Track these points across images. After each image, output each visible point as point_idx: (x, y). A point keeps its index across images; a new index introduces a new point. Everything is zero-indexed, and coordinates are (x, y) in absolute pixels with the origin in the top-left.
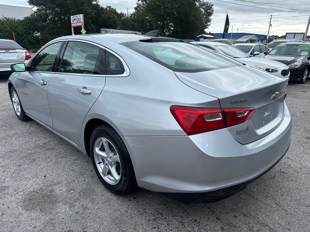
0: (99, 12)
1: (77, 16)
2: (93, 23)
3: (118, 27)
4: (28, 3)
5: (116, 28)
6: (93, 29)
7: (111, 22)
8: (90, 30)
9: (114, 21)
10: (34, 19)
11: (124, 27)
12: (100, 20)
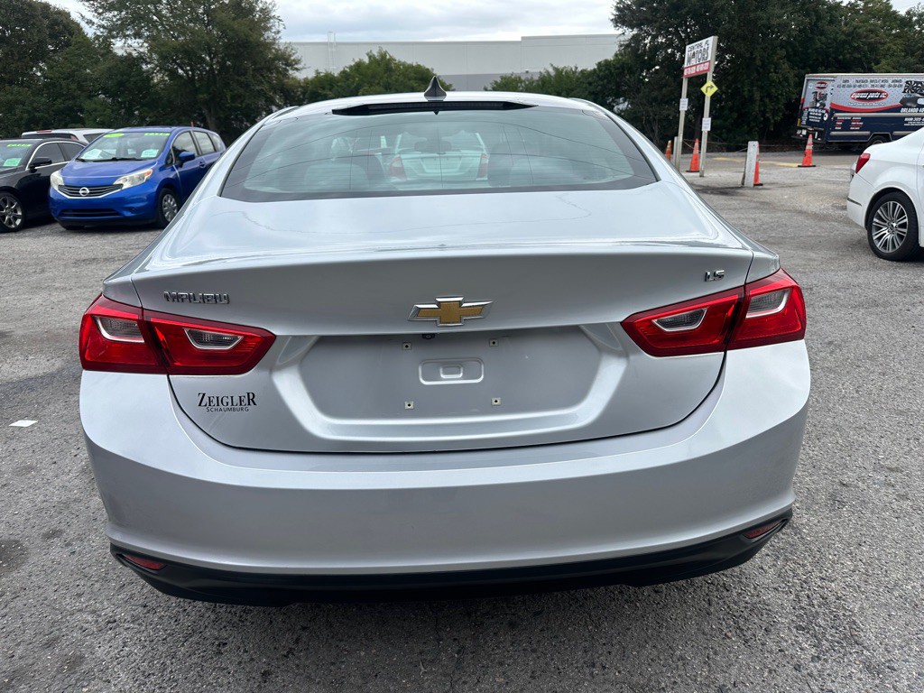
0: (819, 18)
1: (700, 45)
2: (788, 57)
3: (883, 62)
4: (611, 23)
5: (875, 67)
6: (786, 79)
7: (857, 49)
8: (773, 81)
9: (870, 44)
10: (618, 66)
11: (912, 60)
12: (819, 45)
